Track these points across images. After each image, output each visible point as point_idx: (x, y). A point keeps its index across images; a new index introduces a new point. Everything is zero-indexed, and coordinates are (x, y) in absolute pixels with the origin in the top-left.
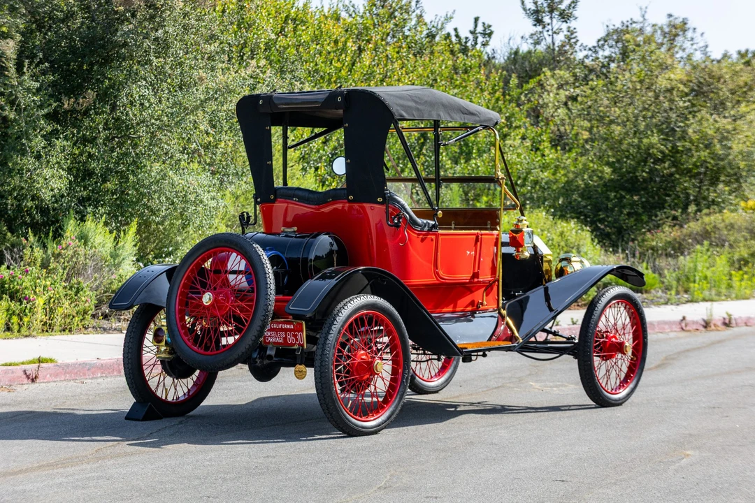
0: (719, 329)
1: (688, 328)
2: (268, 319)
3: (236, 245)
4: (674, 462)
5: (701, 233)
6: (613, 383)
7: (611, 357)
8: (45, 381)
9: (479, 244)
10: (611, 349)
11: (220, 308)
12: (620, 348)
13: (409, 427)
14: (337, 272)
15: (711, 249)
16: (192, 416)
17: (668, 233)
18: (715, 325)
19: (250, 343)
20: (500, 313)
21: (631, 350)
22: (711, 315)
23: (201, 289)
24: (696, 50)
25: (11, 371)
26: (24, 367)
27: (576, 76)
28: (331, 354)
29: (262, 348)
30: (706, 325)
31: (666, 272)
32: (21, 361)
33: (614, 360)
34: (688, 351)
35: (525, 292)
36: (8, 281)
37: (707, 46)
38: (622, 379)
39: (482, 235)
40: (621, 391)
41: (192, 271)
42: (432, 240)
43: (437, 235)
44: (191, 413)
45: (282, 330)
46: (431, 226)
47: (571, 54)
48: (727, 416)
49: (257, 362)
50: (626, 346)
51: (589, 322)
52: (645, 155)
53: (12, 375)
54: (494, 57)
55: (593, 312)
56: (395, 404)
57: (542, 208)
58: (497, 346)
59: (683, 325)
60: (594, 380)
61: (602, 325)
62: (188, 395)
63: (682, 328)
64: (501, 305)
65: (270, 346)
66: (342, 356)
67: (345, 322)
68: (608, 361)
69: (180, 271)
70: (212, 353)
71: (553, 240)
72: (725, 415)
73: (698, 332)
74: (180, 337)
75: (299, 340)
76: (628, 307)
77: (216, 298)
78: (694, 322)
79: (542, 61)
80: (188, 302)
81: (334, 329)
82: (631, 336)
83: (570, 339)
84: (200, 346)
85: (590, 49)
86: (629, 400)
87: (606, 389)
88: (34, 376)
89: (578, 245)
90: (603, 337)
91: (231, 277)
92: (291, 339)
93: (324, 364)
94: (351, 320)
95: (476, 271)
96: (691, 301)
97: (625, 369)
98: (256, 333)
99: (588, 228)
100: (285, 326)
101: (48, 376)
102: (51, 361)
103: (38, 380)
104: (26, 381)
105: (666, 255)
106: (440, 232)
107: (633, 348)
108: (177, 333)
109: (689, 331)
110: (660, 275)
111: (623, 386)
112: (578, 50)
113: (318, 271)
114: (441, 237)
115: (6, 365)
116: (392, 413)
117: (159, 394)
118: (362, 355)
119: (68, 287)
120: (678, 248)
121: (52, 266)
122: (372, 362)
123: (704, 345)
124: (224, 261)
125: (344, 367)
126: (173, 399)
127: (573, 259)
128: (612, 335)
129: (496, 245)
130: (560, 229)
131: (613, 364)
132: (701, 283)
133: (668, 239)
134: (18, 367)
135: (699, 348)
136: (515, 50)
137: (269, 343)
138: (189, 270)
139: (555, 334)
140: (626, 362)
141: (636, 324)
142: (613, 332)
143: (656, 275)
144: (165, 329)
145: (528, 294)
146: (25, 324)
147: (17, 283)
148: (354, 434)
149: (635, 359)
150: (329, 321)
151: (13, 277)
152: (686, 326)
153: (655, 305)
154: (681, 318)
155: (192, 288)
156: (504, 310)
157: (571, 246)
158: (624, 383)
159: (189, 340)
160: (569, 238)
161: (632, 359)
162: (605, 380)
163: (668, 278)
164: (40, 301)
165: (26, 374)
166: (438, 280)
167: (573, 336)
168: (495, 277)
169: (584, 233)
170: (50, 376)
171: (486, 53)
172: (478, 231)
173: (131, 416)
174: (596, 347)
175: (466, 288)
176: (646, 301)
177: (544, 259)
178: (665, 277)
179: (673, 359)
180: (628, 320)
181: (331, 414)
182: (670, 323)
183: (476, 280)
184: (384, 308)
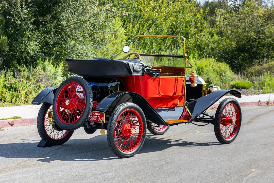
0: (272, 105)
1: (261, 105)
2: (90, 111)
3: (79, 81)
4: (246, 176)
5: (268, 68)
6: (228, 135)
7: (227, 125)
8: (17, 126)
9: (176, 81)
10: (227, 122)
11: (72, 106)
12: (231, 121)
13: (145, 153)
14: (117, 94)
15: (271, 74)
16: (64, 145)
17: (257, 68)
18: (271, 103)
19: (83, 120)
20: (184, 107)
21: (235, 122)
22: (269, 100)
23: (66, 98)
24: (269, 3)
25: (3, 122)
26: (8, 120)
27: (228, 11)
28: (113, 127)
29: (89, 122)
30: (268, 103)
31: (255, 81)
32: (8, 118)
33: (228, 126)
34: (260, 115)
35: (195, 99)
36: (13, 84)
37: (273, 2)
38: (231, 133)
39: (178, 78)
40: (231, 138)
41: (63, 91)
42: (157, 80)
43: (160, 79)
44: (64, 144)
45: (96, 115)
46: (157, 75)
47: (226, 3)
48: (271, 150)
49: (87, 127)
50: (233, 121)
51: (219, 112)
52: (249, 40)
53: (4, 124)
54: (200, 4)
55: (220, 108)
56: (139, 145)
57: (212, 58)
58: (181, 122)
59: (259, 103)
60: (220, 134)
61: (224, 113)
62: (63, 137)
63: (259, 105)
64: (185, 104)
65: (91, 121)
66: (119, 126)
67: (120, 114)
68: (226, 126)
69: (58, 90)
70: (69, 124)
71: (216, 69)
72: (270, 149)
73: (265, 106)
74: (57, 116)
75: (102, 119)
76: (234, 106)
77: (71, 102)
78: (263, 102)
79: (216, 5)
80: (61, 103)
81: (115, 116)
82: (235, 116)
83: (212, 117)
84: (65, 120)
85: (233, 2)
86: (234, 141)
87: (225, 137)
88: (12, 124)
89: (225, 71)
90: (224, 117)
91: (77, 94)
92: (99, 119)
93: (110, 130)
94: (122, 113)
95: (175, 92)
96: (263, 93)
97: (232, 129)
98: (85, 117)
99: (229, 65)
100: (97, 114)
101: (18, 124)
102: (20, 118)
103: (13, 126)
104: (9, 126)
105: (255, 75)
106: (161, 77)
107: (236, 121)
108: (56, 115)
109: (261, 106)
110: (253, 82)
111: (232, 136)
112: (229, 2)
113: (111, 92)
114: (161, 79)
115: (2, 119)
116: (138, 149)
117: (51, 137)
118: (127, 126)
119: (36, 86)
120: (259, 73)
121: (31, 78)
122: (130, 129)
123: (266, 112)
124: (75, 88)
125: (119, 131)
126: (57, 138)
127: (214, 87)
128: (228, 116)
129: (184, 81)
130: (219, 65)
131: (228, 127)
132: (267, 87)
133: (256, 70)
134: (6, 120)
135: (264, 114)
136: (207, 1)
137: (91, 120)
138: (61, 91)
139: (206, 115)
140: (233, 126)
141: (237, 112)
142: (228, 115)
143: (252, 83)
144: (52, 113)
145: (196, 100)
146: (17, 100)
147: (17, 85)
148: (122, 157)
149: (237, 125)
150: (113, 113)
151: (15, 83)
152: (260, 104)
153: (250, 94)
154: (259, 101)
155: (63, 97)
156: (186, 106)
157: (223, 71)
158: (232, 135)
159: (61, 118)
160: (222, 68)
161: (235, 126)
162: (225, 133)
163: (256, 84)
164: (23, 92)
165: (9, 123)
166: (159, 95)
167: (213, 116)
168: (183, 94)
169: (227, 67)
170: (19, 124)
171: (197, 2)
172: (176, 77)
173: (40, 145)
174: (221, 121)
175: (171, 98)
176: (248, 92)
177: (203, 86)
178: (255, 83)
179: (254, 119)
180: (234, 110)
181: (113, 150)
182: (254, 103)
183: (175, 95)
184: (136, 108)
